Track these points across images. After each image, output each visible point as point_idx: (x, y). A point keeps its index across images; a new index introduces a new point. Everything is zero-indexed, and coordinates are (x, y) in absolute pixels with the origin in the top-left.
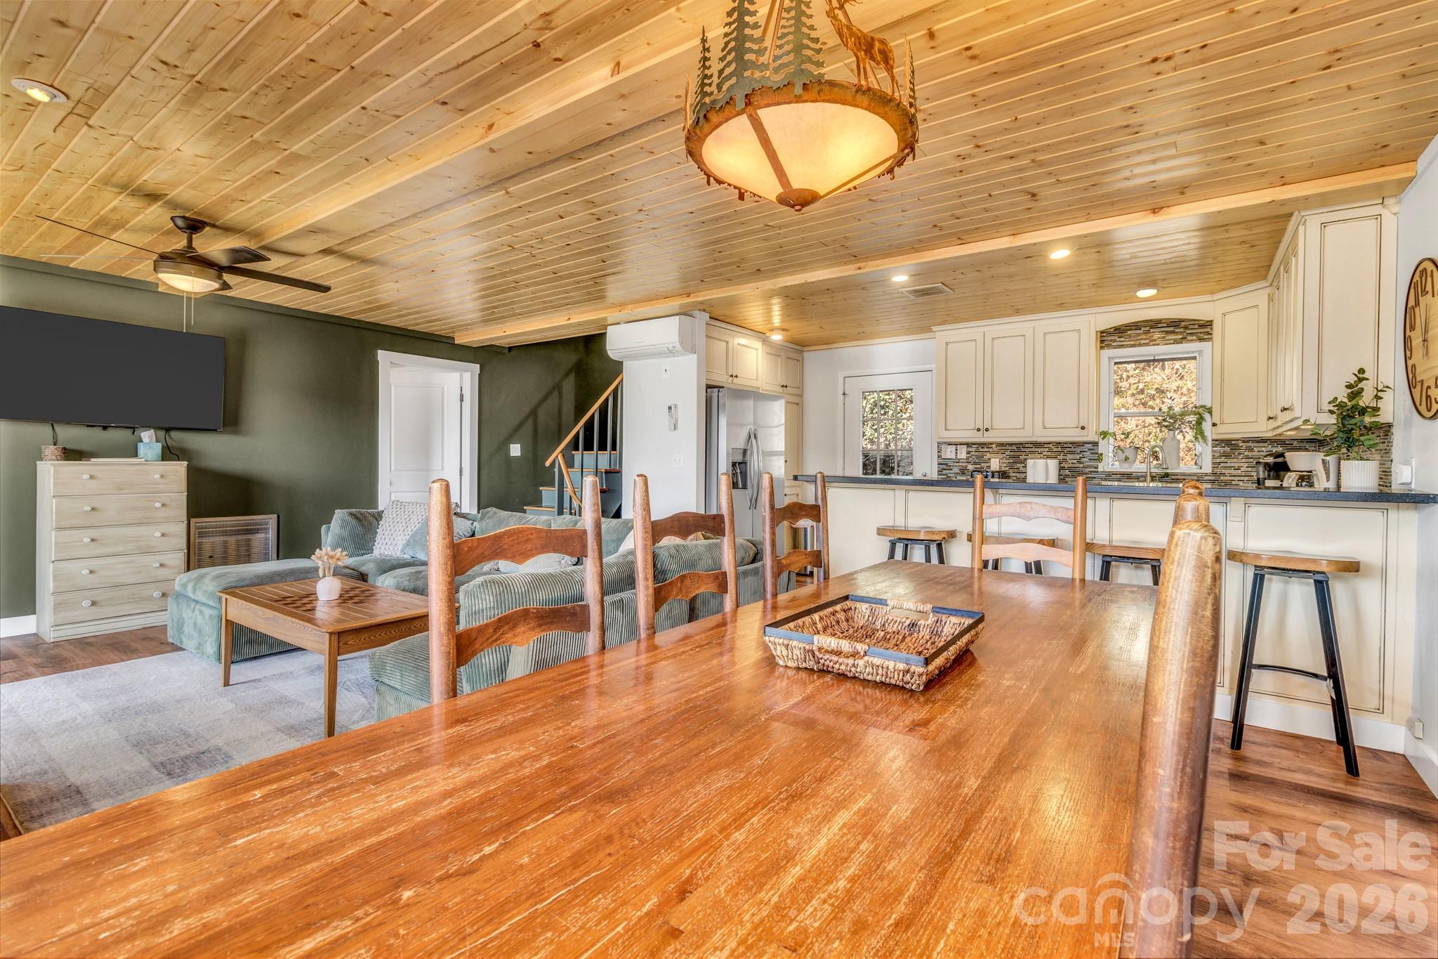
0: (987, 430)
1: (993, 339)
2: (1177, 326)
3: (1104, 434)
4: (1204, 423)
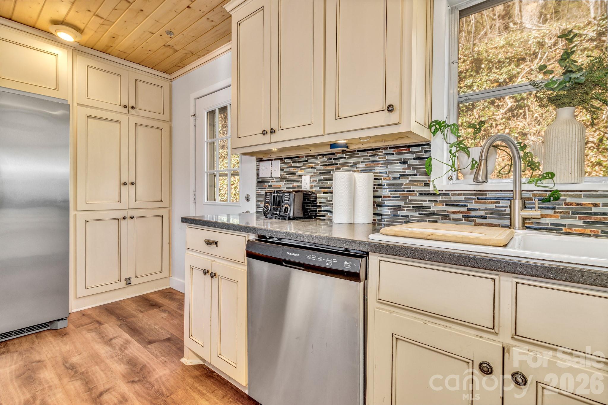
0: (273, 131)
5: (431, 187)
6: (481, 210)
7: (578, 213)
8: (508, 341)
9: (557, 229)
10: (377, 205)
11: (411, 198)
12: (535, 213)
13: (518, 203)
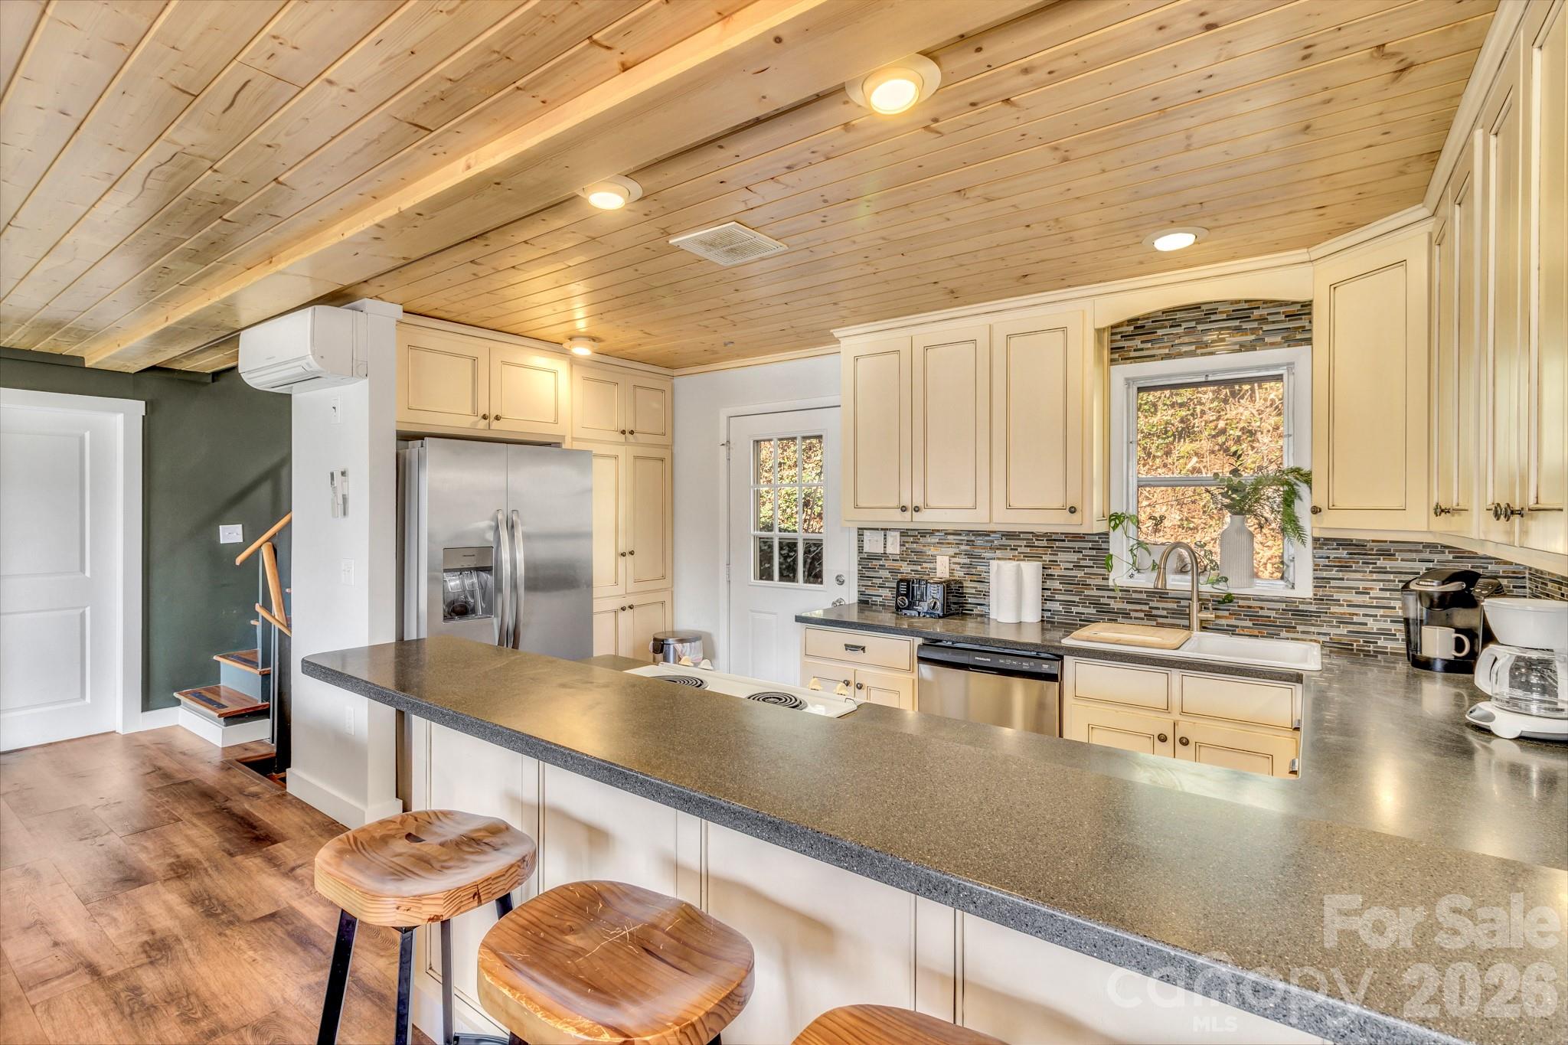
0: (917, 509)
1: (926, 348)
2: (1246, 318)
3: (1116, 519)
4: (1297, 501)
5: (1111, 583)
6: (1163, 609)
7: (1248, 616)
8: (1178, 717)
9: (1231, 630)
10: (1045, 600)
11: (1087, 592)
12: (1209, 615)
13: (1195, 605)
